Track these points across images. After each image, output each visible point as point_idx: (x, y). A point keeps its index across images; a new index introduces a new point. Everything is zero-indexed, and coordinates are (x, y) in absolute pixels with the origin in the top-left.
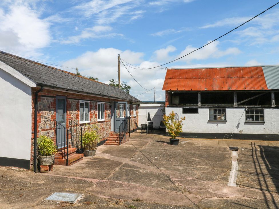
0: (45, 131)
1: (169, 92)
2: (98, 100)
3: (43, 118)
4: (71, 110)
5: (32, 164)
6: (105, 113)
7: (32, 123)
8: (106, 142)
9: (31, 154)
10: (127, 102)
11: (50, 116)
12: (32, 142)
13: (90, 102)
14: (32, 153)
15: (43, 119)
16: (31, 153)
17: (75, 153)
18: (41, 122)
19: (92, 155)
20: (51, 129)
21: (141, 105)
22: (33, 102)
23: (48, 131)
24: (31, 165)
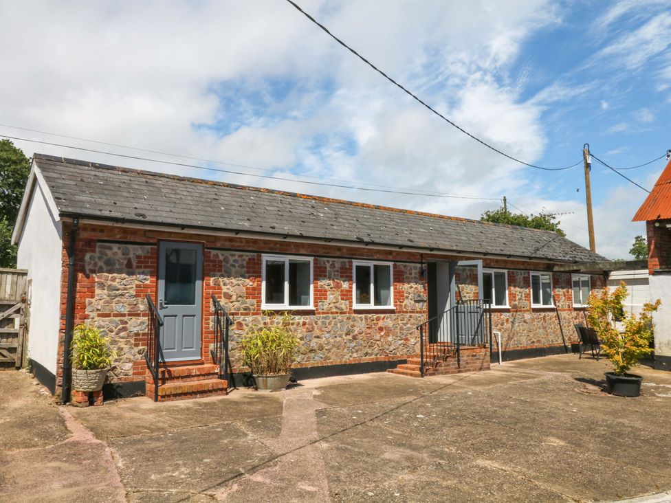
0: (112, 318)
1: (657, 225)
2: (353, 254)
3: (106, 288)
4: (223, 276)
5: (60, 384)
6: (395, 289)
7: (62, 298)
8: (401, 367)
9: (58, 363)
10: (481, 261)
11: (134, 286)
12: (61, 337)
13: (314, 260)
14: (60, 362)
15: (105, 291)
16: (59, 360)
17: (217, 376)
18: (96, 298)
19: (267, 389)
20: (134, 314)
21: (614, 275)
22: (65, 252)
23: (125, 319)
24: (57, 387)
